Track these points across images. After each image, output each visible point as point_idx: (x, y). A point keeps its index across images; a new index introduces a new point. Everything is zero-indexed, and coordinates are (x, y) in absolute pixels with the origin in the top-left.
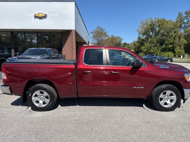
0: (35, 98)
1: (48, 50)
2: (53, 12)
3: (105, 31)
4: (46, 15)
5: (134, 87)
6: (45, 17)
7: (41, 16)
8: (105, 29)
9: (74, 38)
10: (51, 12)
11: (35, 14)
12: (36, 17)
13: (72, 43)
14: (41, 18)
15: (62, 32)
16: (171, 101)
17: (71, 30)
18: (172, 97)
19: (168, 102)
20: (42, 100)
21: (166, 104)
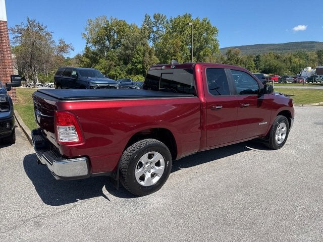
0: (139, 171)
5: (260, 124)
18: (283, 130)
19: (280, 137)
20: (149, 172)
21: (279, 140)
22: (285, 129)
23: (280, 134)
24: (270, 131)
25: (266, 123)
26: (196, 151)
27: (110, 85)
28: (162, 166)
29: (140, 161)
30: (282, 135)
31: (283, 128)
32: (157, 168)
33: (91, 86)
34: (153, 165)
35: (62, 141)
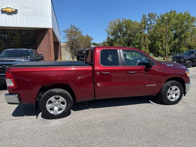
0: (49, 105)
1: (30, 51)
2: (25, 8)
3: (79, 30)
4: (16, 10)
5: (147, 86)
6: (15, 12)
7: (10, 12)
8: (79, 28)
9: (51, 37)
10: (22, 7)
11: (2, 9)
12: (3, 12)
13: (50, 43)
14: (10, 13)
15: (35, 31)
16: (176, 95)
17: (48, 29)
18: (176, 91)
19: (174, 96)
23: (174, 94)
28: (65, 105)
29: (49, 100)
34: (60, 103)
35: (8, 86)
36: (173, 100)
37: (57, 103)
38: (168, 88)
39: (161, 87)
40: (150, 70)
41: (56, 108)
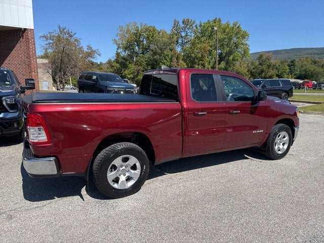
0: (113, 173)
1: (7, 71)
5: (253, 132)
17: (25, 29)
18: (285, 139)
19: (281, 146)
20: (124, 175)
21: (279, 150)
22: (287, 138)
23: (281, 144)
24: (267, 140)
25: (262, 131)
26: (178, 157)
27: (127, 90)
28: (138, 170)
29: (113, 163)
30: (283, 144)
31: (284, 137)
32: (132, 171)
33: (108, 91)
34: (129, 168)
35: (32, 141)
36: (280, 152)
37: (124, 168)
38: (275, 135)
39: (268, 135)
40: (257, 107)
41: (123, 178)
